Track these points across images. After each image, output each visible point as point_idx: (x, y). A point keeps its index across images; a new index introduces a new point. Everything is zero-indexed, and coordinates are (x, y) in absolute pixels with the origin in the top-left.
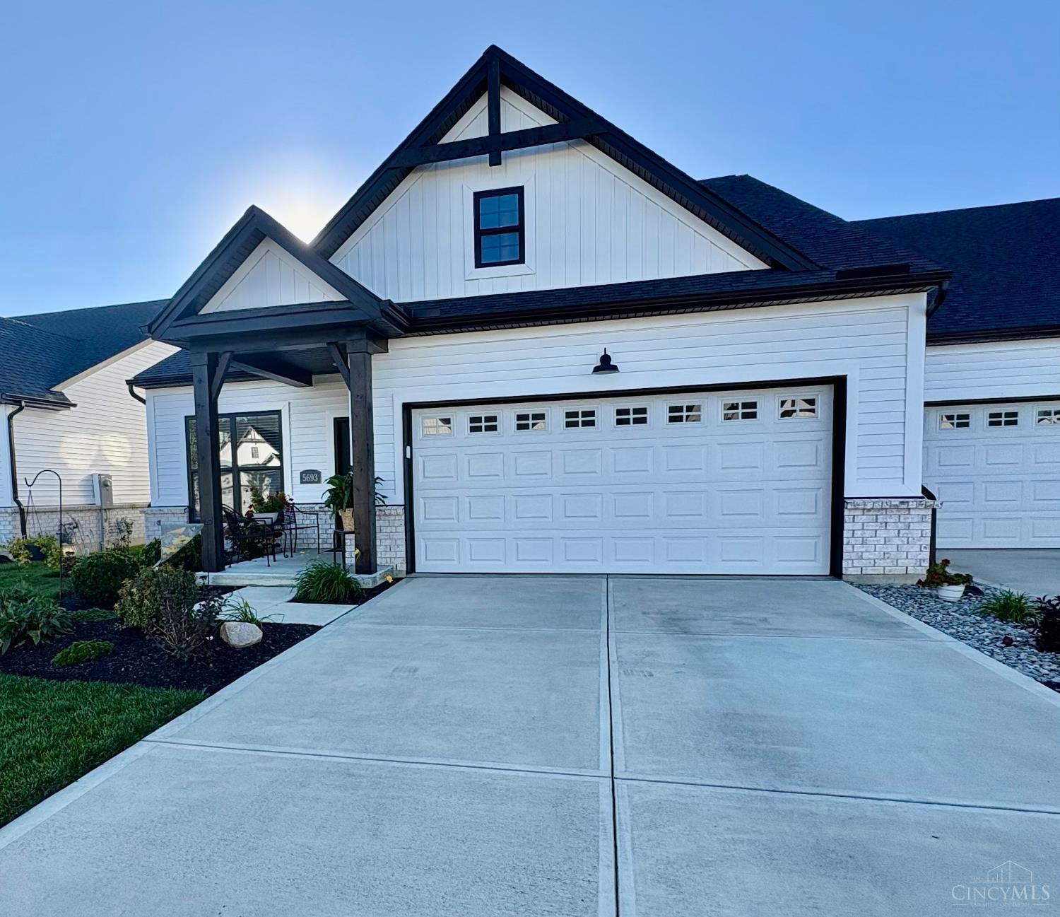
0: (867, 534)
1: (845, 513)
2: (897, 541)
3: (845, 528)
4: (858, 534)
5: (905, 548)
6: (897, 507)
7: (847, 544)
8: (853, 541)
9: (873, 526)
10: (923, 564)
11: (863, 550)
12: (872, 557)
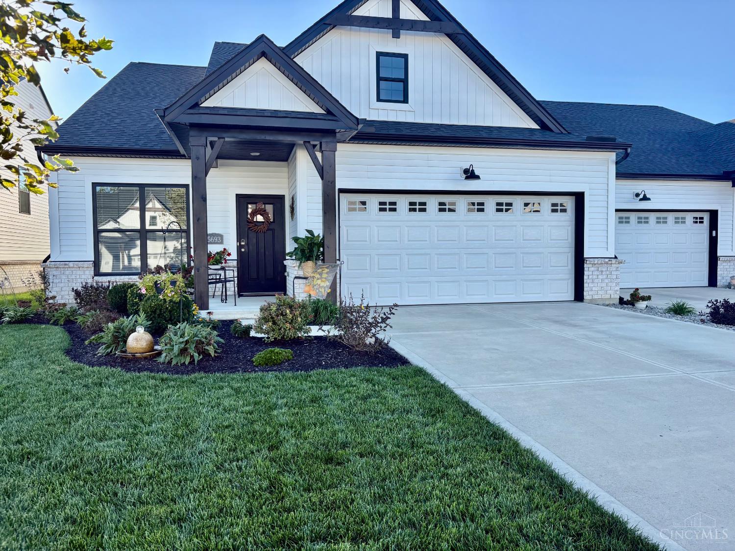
0: (595, 277)
1: (585, 266)
2: (606, 281)
3: (585, 274)
4: (591, 277)
5: (610, 284)
6: (607, 263)
7: (586, 283)
8: (588, 281)
9: (596, 273)
10: (617, 293)
11: (593, 286)
12: (596, 289)
